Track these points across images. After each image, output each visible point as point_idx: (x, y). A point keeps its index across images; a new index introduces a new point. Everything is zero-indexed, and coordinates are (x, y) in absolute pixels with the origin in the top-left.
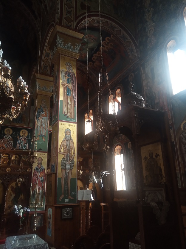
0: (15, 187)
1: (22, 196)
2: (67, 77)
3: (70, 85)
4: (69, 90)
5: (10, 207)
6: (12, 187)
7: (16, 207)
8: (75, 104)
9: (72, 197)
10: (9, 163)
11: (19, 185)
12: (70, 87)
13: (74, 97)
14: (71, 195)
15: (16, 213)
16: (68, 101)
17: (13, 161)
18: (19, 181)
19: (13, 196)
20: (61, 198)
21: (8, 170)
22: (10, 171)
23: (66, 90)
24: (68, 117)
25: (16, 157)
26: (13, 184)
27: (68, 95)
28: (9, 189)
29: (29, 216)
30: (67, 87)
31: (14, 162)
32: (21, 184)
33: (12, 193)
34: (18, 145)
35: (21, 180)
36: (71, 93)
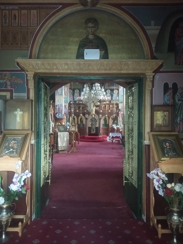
1: (116, 121)
5: (111, 125)
15: (114, 127)
19: (112, 121)
21: (109, 111)
26: (112, 117)
31: (111, 108)
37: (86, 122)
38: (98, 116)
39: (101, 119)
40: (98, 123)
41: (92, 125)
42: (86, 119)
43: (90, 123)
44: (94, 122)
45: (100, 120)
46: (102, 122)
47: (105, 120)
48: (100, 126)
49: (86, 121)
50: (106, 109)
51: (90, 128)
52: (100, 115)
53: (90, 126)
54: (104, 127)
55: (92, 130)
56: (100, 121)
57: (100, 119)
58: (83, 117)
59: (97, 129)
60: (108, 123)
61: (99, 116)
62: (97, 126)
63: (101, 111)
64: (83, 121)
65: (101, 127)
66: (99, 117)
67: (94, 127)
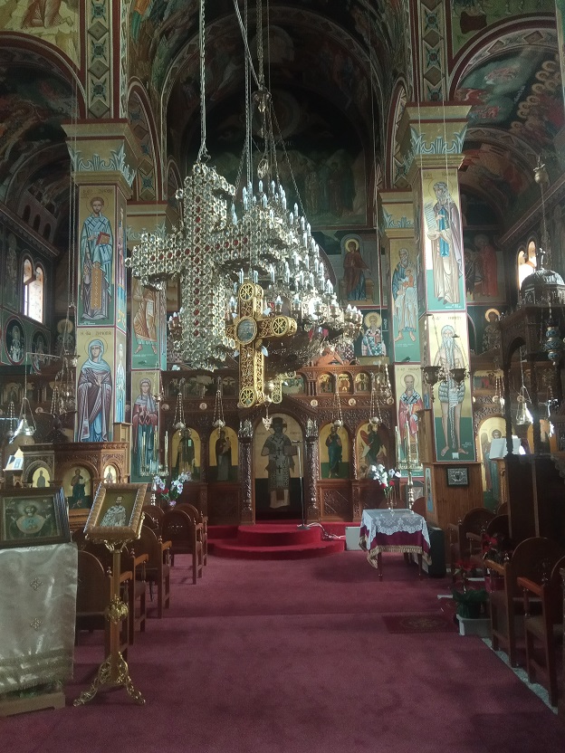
0: (368, 433)
1: (383, 450)
2: (439, 217)
3: (446, 233)
4: (444, 244)
5: (364, 469)
6: (362, 433)
7: (374, 468)
8: (459, 272)
9: (465, 449)
10: (351, 390)
11: (375, 429)
12: (446, 238)
13: (458, 257)
14: (462, 447)
15: (375, 478)
16: (443, 269)
17: (357, 385)
18: (374, 422)
19: (367, 448)
20: (444, 451)
21: (352, 402)
22: (356, 405)
23: (440, 247)
24: (445, 302)
25: (362, 377)
26: (364, 428)
27: (444, 254)
28: (359, 436)
29: (401, 485)
30: (440, 238)
31: (360, 387)
32: (379, 427)
33: (364, 444)
34: (364, 348)
35: (378, 420)
36: (450, 250)
37: (246, 457)
38: (298, 429)
39: (313, 439)
40: (299, 460)
41: (272, 468)
42: (246, 441)
43: (265, 461)
44: (282, 458)
45: (310, 446)
46: (320, 453)
47: (333, 442)
48: (311, 474)
49: (246, 453)
50: (333, 391)
51: (262, 485)
52: (309, 422)
53: (266, 475)
54: (330, 479)
55: (273, 494)
56: (310, 450)
57: (309, 441)
58: (230, 432)
59: (300, 489)
60: (345, 459)
61: (304, 428)
62: (298, 473)
63: (314, 403)
64: (228, 454)
65: (317, 476)
66: (304, 433)
67: (281, 479)
